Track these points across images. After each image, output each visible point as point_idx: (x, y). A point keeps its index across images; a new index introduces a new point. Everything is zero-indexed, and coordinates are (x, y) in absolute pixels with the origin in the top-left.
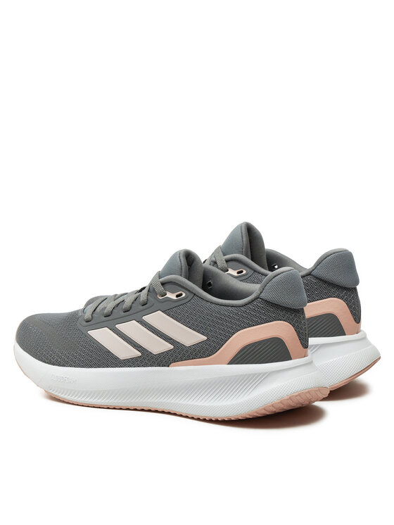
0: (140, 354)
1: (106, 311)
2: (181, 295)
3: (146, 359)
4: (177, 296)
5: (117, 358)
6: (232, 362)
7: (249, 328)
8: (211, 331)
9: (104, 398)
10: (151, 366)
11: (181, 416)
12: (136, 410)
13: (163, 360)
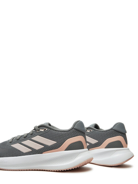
0: (31, 150)
1: (17, 138)
2: (46, 130)
3: (34, 152)
4: (44, 130)
5: (22, 153)
6: (66, 150)
7: (71, 138)
8: (58, 140)
9: (18, 167)
10: (35, 154)
11: (47, 171)
12: (30, 170)
13: (40, 152)
